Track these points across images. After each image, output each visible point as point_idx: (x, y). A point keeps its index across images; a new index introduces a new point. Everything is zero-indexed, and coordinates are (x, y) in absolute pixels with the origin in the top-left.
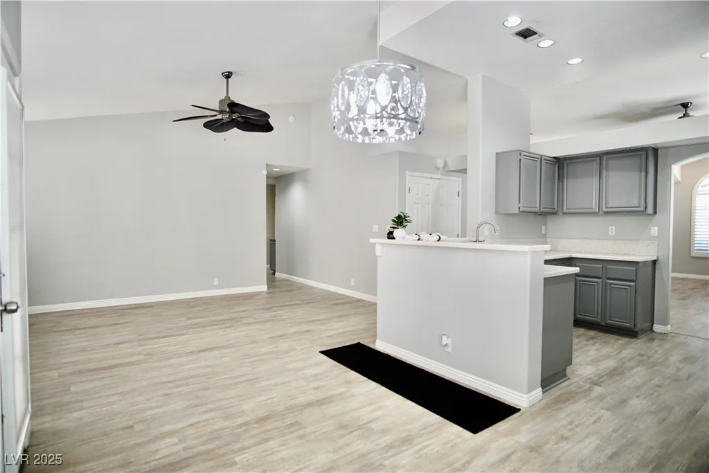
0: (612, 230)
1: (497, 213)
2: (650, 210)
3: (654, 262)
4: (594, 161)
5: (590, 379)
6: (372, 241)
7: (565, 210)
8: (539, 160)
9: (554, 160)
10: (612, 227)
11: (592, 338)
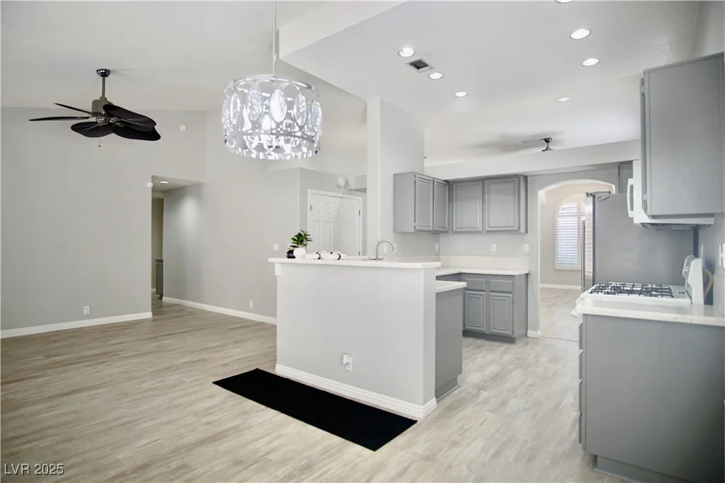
0: (494, 247)
1: (395, 231)
2: (523, 230)
3: (527, 275)
4: (477, 185)
5: (477, 384)
6: (271, 260)
7: (455, 229)
8: (432, 183)
9: (444, 183)
10: (493, 244)
11: (480, 347)
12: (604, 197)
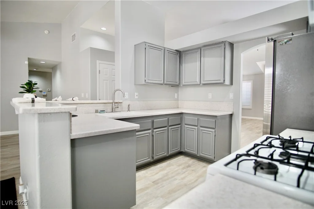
0: (210, 96)
1: (135, 84)
2: (227, 82)
3: (231, 115)
4: (197, 51)
7: (184, 83)
8: (163, 50)
9: (176, 52)
12: (286, 40)
